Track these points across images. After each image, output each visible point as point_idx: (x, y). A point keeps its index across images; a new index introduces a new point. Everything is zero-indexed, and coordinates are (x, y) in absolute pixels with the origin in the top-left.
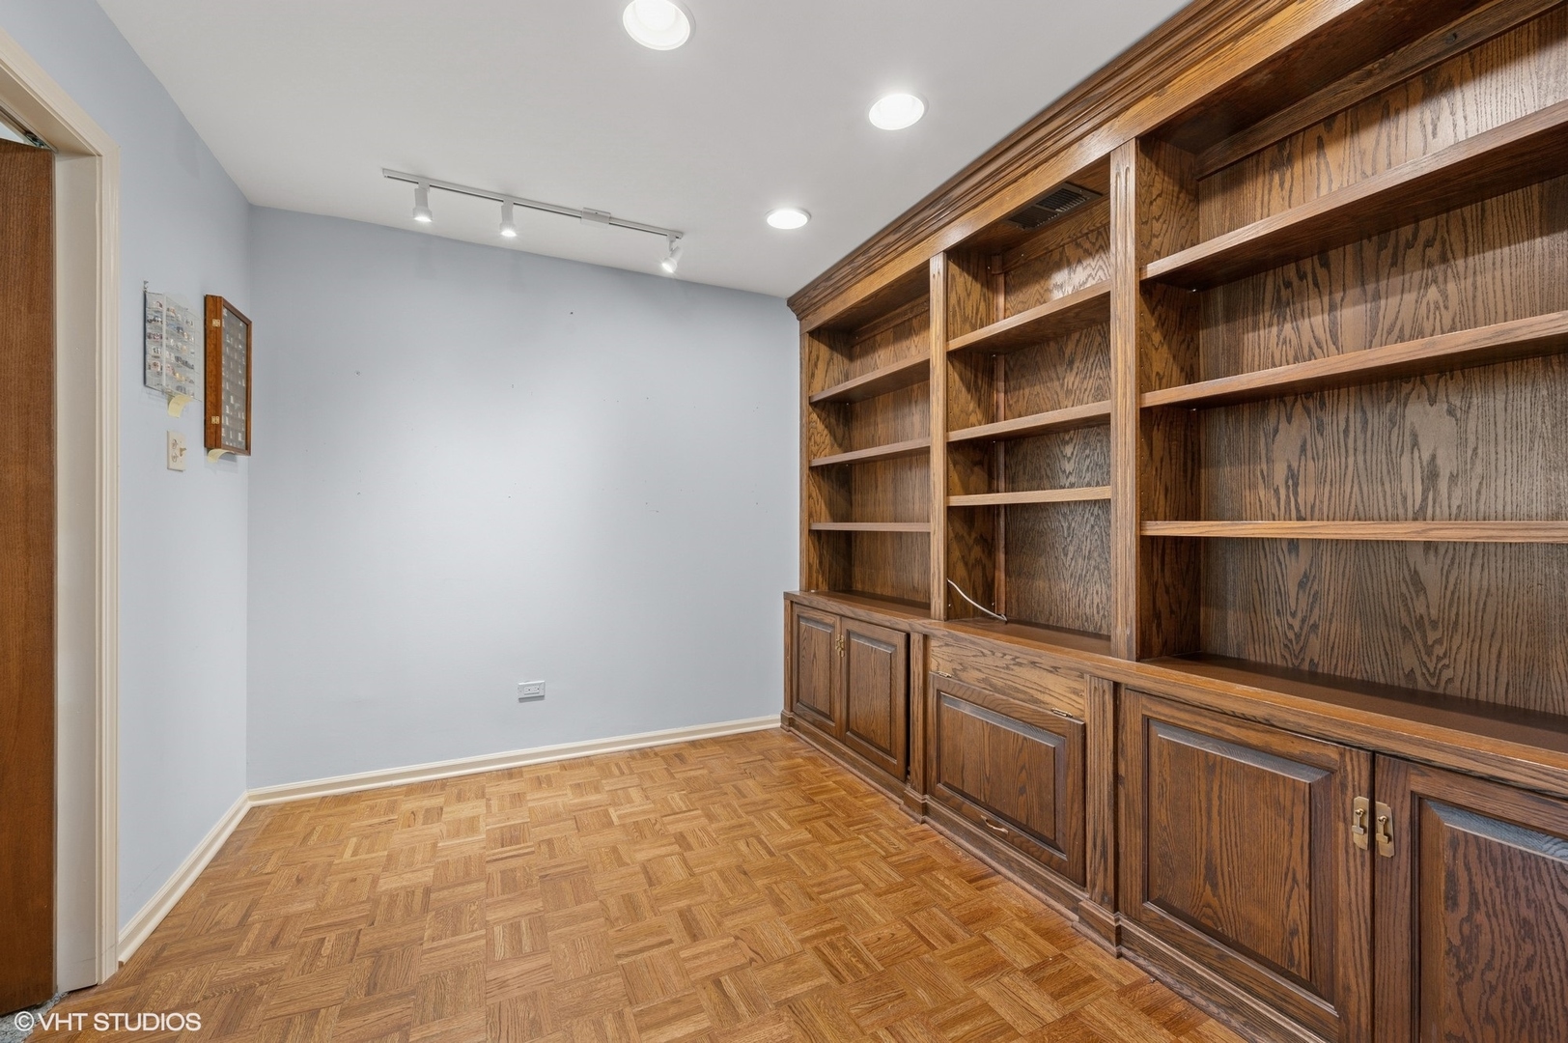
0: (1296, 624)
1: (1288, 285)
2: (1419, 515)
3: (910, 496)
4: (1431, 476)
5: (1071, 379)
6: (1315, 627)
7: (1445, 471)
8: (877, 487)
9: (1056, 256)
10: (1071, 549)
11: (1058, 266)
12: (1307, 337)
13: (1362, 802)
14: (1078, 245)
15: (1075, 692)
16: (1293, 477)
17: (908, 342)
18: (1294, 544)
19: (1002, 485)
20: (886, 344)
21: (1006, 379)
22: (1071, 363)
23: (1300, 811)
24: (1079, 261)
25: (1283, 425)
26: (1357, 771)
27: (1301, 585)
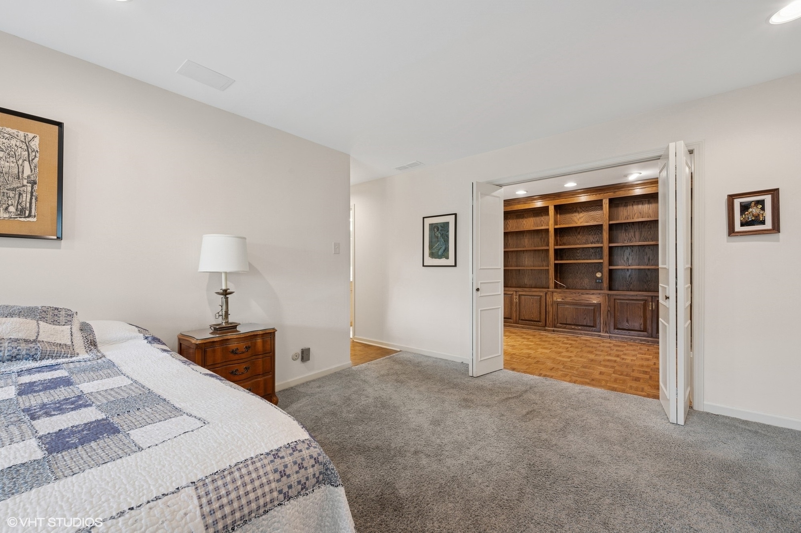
0: (628, 283)
1: (627, 227)
2: (647, 265)
3: (524, 260)
4: (649, 259)
5: (579, 237)
6: (631, 283)
7: (651, 259)
8: (508, 257)
9: (575, 209)
10: (579, 272)
11: (575, 212)
12: (630, 236)
13: (651, 303)
14: (581, 209)
15: (598, 297)
16: (628, 259)
17: (522, 220)
18: (628, 270)
19: (559, 258)
20: (513, 219)
21: (560, 234)
22: (579, 233)
23: (642, 307)
24: (581, 212)
25: (626, 250)
26: (650, 299)
27: (629, 276)
